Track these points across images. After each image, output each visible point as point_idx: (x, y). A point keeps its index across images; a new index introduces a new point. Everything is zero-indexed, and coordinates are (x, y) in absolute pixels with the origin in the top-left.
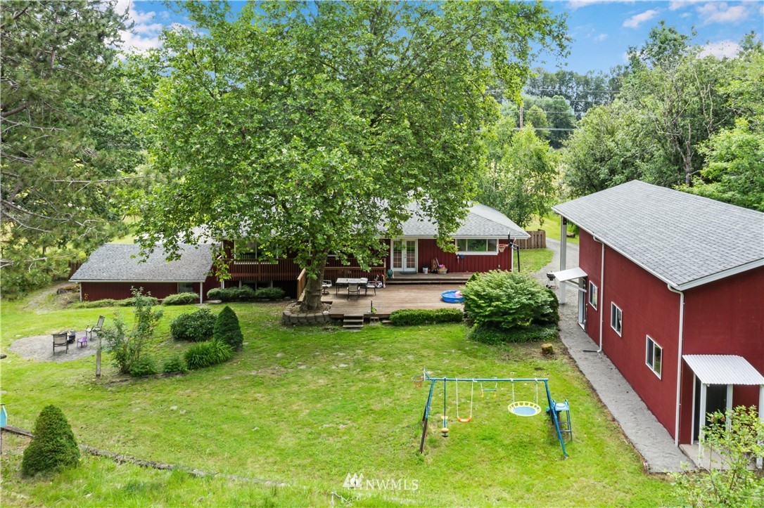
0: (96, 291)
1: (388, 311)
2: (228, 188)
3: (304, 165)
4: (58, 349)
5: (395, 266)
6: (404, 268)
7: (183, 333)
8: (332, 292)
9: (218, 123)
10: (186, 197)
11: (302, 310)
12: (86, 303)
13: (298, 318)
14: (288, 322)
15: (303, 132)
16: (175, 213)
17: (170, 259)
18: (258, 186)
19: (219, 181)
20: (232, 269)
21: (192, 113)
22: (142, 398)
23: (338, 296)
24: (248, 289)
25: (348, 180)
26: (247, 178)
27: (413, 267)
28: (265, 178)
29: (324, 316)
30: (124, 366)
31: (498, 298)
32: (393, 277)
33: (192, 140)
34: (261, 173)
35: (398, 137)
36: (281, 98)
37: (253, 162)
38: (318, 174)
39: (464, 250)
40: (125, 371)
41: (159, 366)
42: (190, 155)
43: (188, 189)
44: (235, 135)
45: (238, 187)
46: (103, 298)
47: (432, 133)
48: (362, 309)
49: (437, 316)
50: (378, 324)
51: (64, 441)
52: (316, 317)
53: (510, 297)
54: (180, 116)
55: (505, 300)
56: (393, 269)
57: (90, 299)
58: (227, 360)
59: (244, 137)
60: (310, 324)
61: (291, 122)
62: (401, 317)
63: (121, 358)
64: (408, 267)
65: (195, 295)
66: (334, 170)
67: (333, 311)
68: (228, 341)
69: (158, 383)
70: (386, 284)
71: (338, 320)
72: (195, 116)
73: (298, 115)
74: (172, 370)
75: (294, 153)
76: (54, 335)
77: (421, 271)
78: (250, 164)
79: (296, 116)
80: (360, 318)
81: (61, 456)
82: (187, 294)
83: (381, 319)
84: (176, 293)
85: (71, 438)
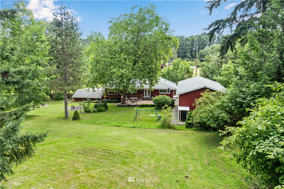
0: (77, 100)
1: (140, 104)
2: (104, 77)
3: (118, 73)
4: (72, 109)
5: (145, 96)
6: (147, 96)
7: (96, 107)
8: (129, 101)
9: (102, 64)
10: (96, 78)
11: (121, 104)
12: (76, 102)
13: (120, 105)
14: (118, 106)
15: (118, 66)
16: (94, 82)
17: (93, 91)
18: (109, 76)
19: (102, 75)
20: (107, 95)
21: (97, 61)
22: (89, 115)
23: (130, 101)
24: (110, 100)
25: (126, 76)
26: (108, 75)
27: (149, 96)
28: (111, 75)
29: (126, 105)
30: (85, 111)
31: (159, 100)
32: (144, 98)
33: (97, 67)
34: (110, 74)
35: (138, 66)
36: (114, 59)
37: (109, 72)
38: (120, 74)
39: (162, 92)
40: (86, 112)
41: (92, 111)
42: (97, 70)
43: (97, 77)
44: (105, 66)
45: (106, 76)
46: (79, 101)
47: (147, 65)
48: (135, 104)
49: (150, 105)
50: (137, 107)
51: (78, 116)
52: (124, 105)
53: (161, 100)
54: (95, 62)
55: (160, 100)
56: (144, 96)
57: (76, 101)
58: (105, 111)
59: (107, 67)
60: (123, 106)
61: (116, 64)
62: (142, 105)
63: (85, 109)
64: (148, 96)
65: (99, 101)
66: (123, 73)
67: (128, 104)
68: (105, 108)
69: (92, 114)
70: (142, 100)
71: (129, 106)
72: (98, 62)
73: (117, 62)
74: (94, 112)
75: (116, 70)
76: (71, 106)
77: (151, 97)
78: (108, 72)
79: (117, 63)
80: (134, 105)
81: (78, 118)
82: (97, 101)
83: (138, 106)
84: (95, 100)
85: (79, 116)
